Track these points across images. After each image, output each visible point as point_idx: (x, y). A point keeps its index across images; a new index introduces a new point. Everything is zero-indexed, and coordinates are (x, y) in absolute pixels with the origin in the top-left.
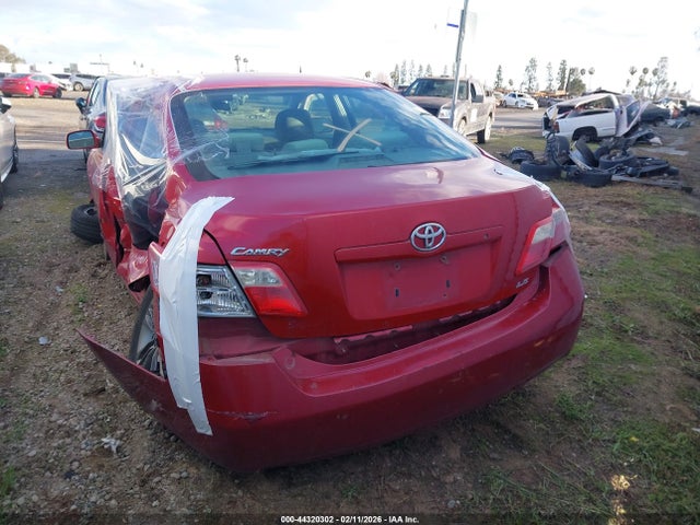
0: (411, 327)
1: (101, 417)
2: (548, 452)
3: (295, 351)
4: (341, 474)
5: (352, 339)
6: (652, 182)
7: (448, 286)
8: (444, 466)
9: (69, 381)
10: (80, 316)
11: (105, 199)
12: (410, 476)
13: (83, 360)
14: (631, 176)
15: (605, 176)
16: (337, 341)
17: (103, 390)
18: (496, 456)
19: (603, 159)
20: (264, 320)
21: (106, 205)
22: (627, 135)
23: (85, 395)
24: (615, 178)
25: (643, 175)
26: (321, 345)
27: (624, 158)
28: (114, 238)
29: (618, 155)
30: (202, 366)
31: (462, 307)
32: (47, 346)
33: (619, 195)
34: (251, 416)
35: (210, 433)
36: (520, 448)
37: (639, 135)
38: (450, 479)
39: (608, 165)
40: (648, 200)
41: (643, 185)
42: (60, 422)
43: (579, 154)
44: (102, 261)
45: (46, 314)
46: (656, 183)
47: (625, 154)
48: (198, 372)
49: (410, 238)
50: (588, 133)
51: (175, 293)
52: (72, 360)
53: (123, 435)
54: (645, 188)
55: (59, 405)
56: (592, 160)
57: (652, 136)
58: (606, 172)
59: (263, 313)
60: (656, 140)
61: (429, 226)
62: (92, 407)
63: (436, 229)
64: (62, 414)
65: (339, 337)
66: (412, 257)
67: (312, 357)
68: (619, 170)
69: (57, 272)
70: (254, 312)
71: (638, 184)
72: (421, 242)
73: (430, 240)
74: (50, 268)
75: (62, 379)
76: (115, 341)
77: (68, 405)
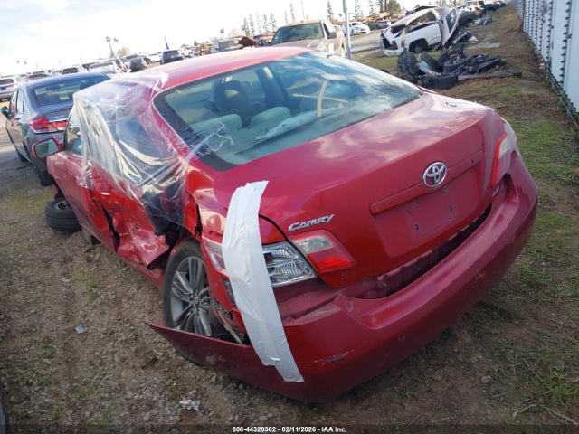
0: (430, 251)
1: (168, 383)
2: (535, 318)
3: (350, 296)
4: (392, 379)
5: (390, 273)
6: (488, 75)
7: (451, 210)
8: (464, 350)
9: (123, 360)
10: (99, 301)
11: (92, 196)
12: (443, 365)
13: (124, 338)
14: (472, 73)
15: (453, 78)
16: (380, 278)
17: (155, 360)
18: (496, 331)
19: (447, 64)
20: (324, 278)
21: (94, 201)
22: (451, 39)
23: (143, 368)
24: (461, 77)
25: (481, 71)
26: (367, 285)
27: (463, 60)
28: (107, 227)
29: (458, 58)
30: (286, 329)
31: (462, 224)
32: (86, 333)
33: (470, 92)
34: (335, 358)
35: (301, 380)
36: (511, 320)
37: (460, 38)
38: (474, 360)
39: (452, 69)
40: (494, 91)
41: (484, 78)
42: (137, 397)
43: (426, 64)
44: (89, 246)
45: (66, 306)
46: (491, 75)
47: (463, 56)
48: (284, 334)
49: (423, 180)
50: (420, 45)
51: (247, 274)
52: (115, 341)
53: (196, 394)
54: (486, 81)
55: (127, 383)
56: (437, 67)
57: (468, 36)
58: (452, 75)
59: (323, 271)
60: (473, 38)
61: (434, 166)
62: (156, 377)
63: (440, 166)
64: (134, 390)
65: (380, 275)
66: (426, 195)
67: (361, 296)
68: (462, 71)
69: (55, 265)
70: (315, 272)
71: (480, 78)
72: (431, 180)
73: (437, 176)
74: (47, 263)
75: (117, 359)
76: (141, 315)
77: (134, 381)
